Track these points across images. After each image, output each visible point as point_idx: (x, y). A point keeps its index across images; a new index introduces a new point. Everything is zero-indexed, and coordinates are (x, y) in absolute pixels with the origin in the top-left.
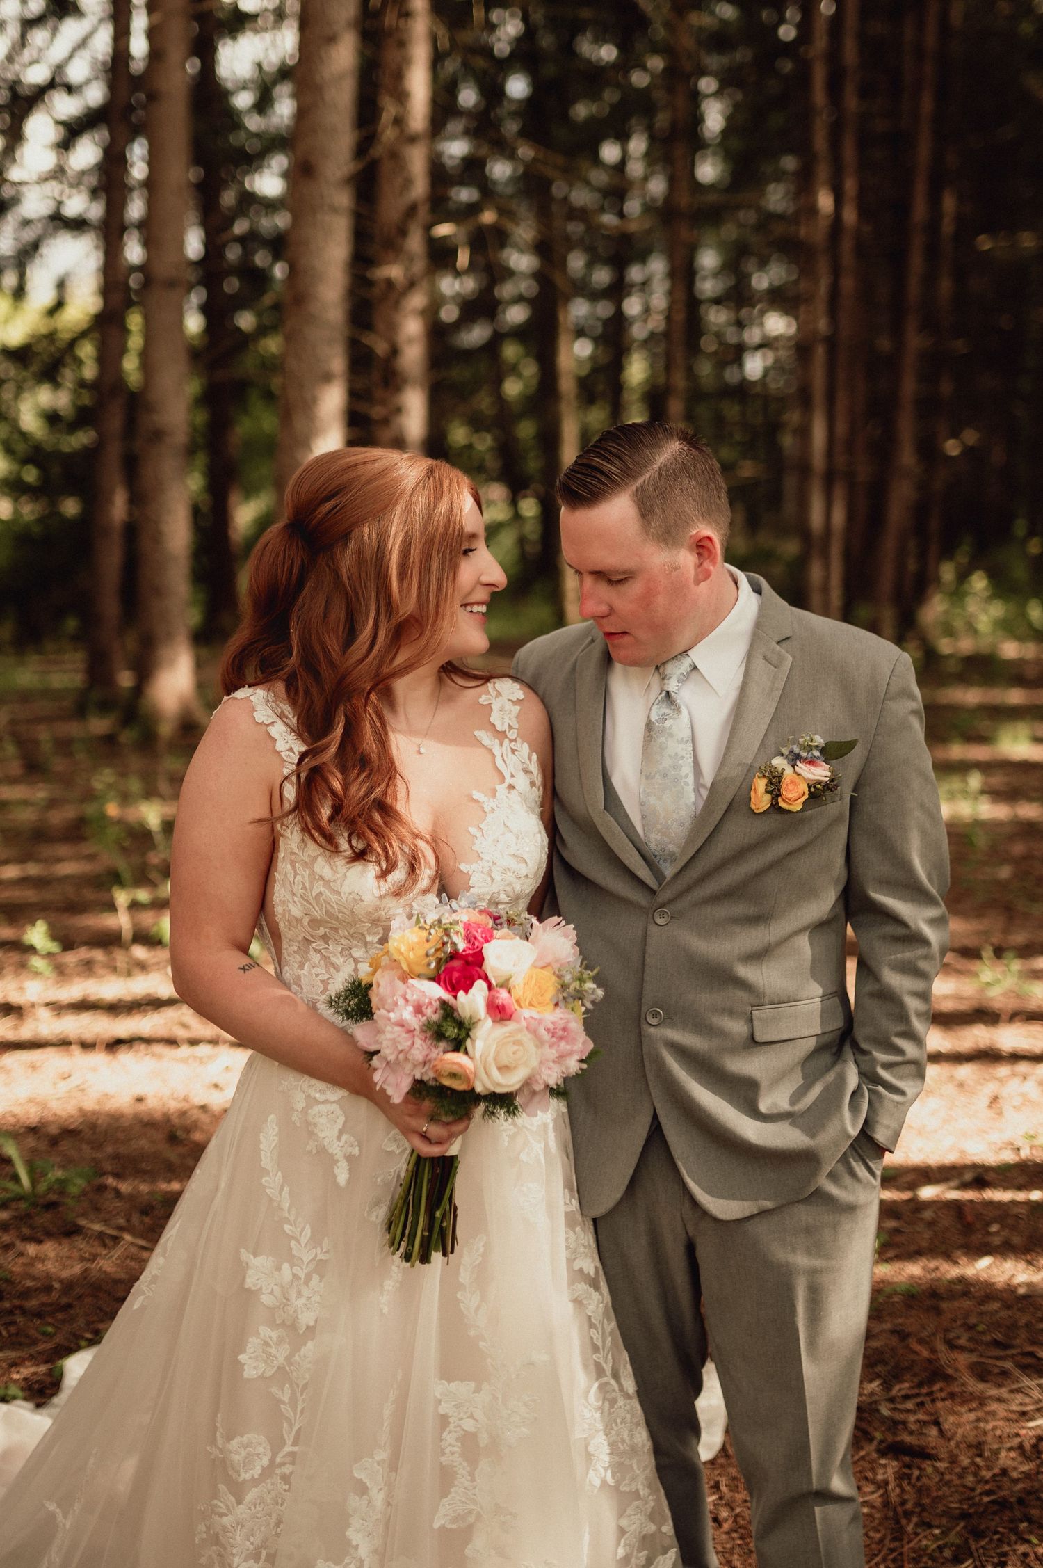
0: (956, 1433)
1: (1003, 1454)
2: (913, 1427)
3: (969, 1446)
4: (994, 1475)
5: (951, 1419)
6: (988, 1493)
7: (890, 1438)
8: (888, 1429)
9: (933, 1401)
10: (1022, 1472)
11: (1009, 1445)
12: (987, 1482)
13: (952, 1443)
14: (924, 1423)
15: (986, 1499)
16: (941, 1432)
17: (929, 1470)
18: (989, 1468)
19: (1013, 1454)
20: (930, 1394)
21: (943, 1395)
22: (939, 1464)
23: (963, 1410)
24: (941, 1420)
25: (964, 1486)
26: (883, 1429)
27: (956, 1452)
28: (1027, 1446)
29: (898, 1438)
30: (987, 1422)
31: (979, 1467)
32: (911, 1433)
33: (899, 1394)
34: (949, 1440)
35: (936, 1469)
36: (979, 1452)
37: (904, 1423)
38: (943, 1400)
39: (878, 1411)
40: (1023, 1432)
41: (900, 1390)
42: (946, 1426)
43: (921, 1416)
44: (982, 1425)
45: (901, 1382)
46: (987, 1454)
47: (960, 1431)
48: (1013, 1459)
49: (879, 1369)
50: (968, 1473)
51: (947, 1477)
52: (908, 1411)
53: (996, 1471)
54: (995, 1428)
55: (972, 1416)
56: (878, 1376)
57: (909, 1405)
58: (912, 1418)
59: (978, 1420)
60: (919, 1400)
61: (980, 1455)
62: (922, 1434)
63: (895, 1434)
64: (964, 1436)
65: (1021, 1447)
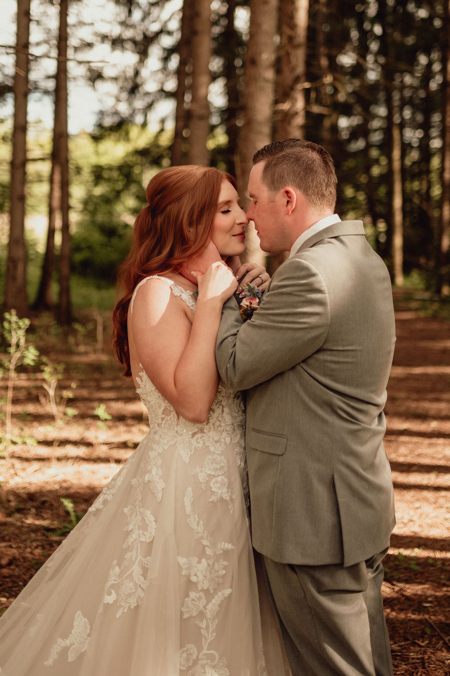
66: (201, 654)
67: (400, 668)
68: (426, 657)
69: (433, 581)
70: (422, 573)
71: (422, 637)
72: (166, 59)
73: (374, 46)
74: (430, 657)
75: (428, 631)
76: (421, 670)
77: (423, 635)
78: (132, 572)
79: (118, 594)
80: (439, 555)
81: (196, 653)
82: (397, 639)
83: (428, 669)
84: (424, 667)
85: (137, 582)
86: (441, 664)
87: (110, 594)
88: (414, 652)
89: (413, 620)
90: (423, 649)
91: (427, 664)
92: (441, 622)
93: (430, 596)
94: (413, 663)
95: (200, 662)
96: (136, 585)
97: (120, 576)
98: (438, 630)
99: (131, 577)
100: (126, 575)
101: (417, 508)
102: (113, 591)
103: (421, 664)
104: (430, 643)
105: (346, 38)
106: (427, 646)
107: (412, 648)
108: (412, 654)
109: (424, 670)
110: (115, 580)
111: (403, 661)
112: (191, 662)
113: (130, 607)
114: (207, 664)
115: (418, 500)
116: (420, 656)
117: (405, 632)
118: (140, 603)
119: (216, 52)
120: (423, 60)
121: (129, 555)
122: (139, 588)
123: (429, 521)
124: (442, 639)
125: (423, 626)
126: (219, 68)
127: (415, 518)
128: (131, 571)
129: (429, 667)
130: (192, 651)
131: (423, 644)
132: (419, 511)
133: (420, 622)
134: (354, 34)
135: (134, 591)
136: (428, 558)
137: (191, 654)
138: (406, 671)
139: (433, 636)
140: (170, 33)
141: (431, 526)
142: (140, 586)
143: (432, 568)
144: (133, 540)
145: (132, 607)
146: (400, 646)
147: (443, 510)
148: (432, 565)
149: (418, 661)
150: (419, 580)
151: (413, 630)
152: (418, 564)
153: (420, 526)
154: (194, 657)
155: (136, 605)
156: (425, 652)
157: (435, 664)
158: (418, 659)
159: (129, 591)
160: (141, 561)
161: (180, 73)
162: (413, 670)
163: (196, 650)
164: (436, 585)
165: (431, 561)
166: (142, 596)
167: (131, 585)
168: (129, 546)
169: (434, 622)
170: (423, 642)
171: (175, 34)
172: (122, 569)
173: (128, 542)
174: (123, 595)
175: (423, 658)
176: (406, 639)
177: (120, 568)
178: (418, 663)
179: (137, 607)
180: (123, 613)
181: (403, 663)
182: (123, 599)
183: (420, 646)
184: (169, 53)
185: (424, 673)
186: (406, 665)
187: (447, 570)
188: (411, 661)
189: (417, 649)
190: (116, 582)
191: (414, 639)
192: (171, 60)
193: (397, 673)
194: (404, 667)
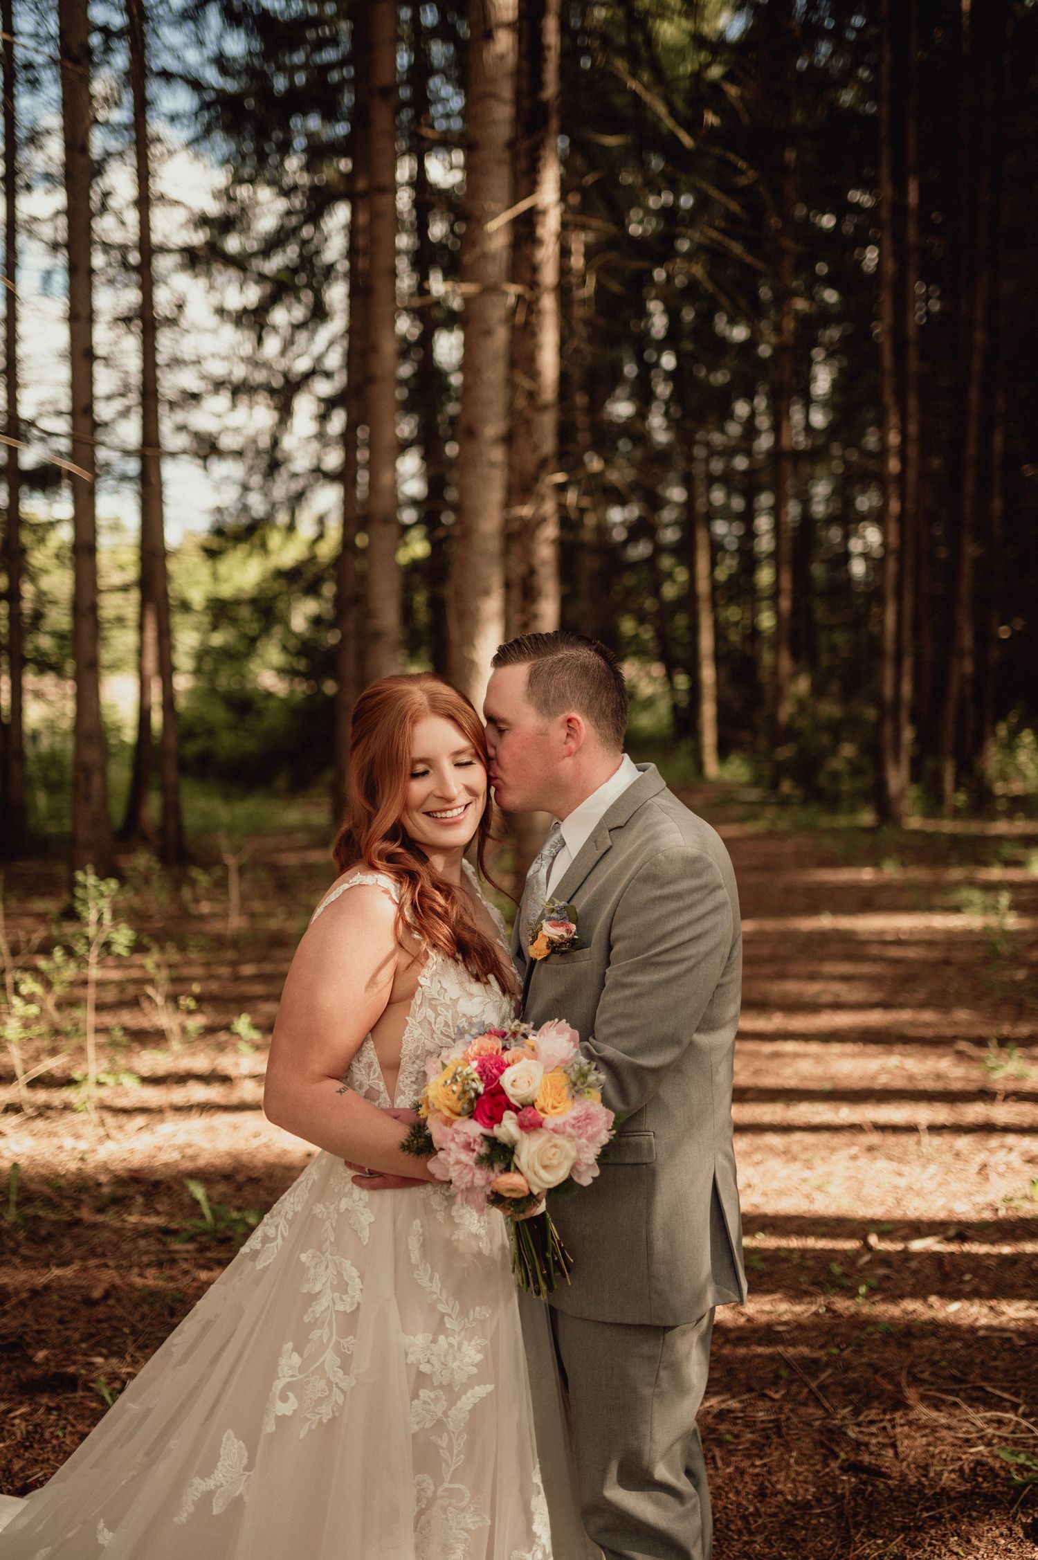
0: (908, 1456)
1: (946, 1474)
2: (873, 1449)
3: (918, 1467)
4: (936, 1493)
5: (906, 1442)
6: (927, 1509)
7: (853, 1457)
8: (853, 1449)
9: (893, 1427)
10: (959, 1492)
11: (951, 1468)
12: (928, 1499)
13: (905, 1464)
14: (884, 1446)
15: (925, 1515)
16: (896, 1454)
17: (882, 1486)
18: (932, 1487)
19: (953, 1476)
20: (892, 1420)
21: (902, 1421)
22: (890, 1482)
23: (918, 1435)
24: (898, 1443)
25: (909, 1503)
26: (849, 1449)
27: (907, 1471)
28: (967, 1470)
29: (859, 1458)
30: (936, 1447)
31: (924, 1486)
32: (871, 1454)
33: (866, 1420)
34: (903, 1461)
35: (887, 1486)
36: (924, 1473)
37: (867, 1445)
38: (902, 1425)
39: (845, 1434)
40: (964, 1457)
41: (866, 1416)
42: (900, 1449)
43: (880, 1439)
44: (931, 1449)
45: (871, 1408)
46: (932, 1474)
47: (913, 1453)
48: (953, 1480)
49: (853, 1397)
50: (914, 1491)
51: (896, 1493)
52: (872, 1434)
53: (938, 1490)
54: (941, 1452)
55: (924, 1441)
56: (851, 1403)
57: (873, 1429)
58: (874, 1441)
59: (929, 1444)
60: (882, 1425)
61: (926, 1476)
62: (880, 1455)
63: (857, 1455)
64: (914, 1458)
65: (961, 1469)
66: (441, 1489)
67: (743, 1439)
68: (783, 1417)
69: (788, 1287)
70: (770, 1274)
71: (775, 1384)
72: (323, 418)
73: (663, 389)
74: (788, 1418)
75: (784, 1373)
76: (776, 1440)
77: (776, 1381)
78: (324, 1362)
79: (300, 1399)
80: (794, 1243)
81: (432, 1487)
82: (736, 1389)
83: (788, 1438)
84: (780, 1436)
85: (331, 1378)
86: (807, 1428)
87: (284, 1399)
88: (764, 1410)
89: (760, 1356)
90: (777, 1404)
91: (784, 1430)
92: (804, 1358)
93: (785, 1312)
94: (764, 1430)
95: (439, 1502)
96: (330, 1384)
97: (301, 1370)
98: (799, 1370)
99: (321, 1370)
100: (312, 1369)
101: (758, 1163)
102: (290, 1394)
103: (775, 1430)
104: (788, 1393)
105: (616, 377)
106: (784, 1398)
107: (760, 1403)
108: (760, 1414)
109: (781, 1441)
110: (293, 1376)
111: (747, 1426)
112: (424, 1502)
113: (321, 1419)
114: (450, 1505)
115: (758, 1149)
116: (773, 1417)
117: (748, 1378)
118: (337, 1414)
119: (407, 407)
120: (741, 409)
121: (315, 1335)
122: (335, 1389)
123: (776, 1185)
124: (806, 1385)
125: (775, 1366)
126: (411, 432)
127: (755, 1181)
128: (321, 1360)
129: (788, 1434)
130: (425, 1485)
131: (777, 1396)
132: (762, 1168)
133: (772, 1358)
134: (630, 370)
135: (327, 1394)
136: (778, 1249)
137: (422, 1490)
138: (753, 1443)
139: (792, 1381)
140: (328, 375)
141: (781, 1193)
142: (336, 1384)
143: (786, 1266)
144: (323, 1309)
145: (325, 1421)
146: (742, 1402)
147: (798, 1165)
148: (786, 1260)
149: (771, 1425)
150: (765, 1287)
151: (760, 1373)
152: (764, 1259)
153: (764, 1194)
154: (429, 1493)
155: (331, 1416)
156: (781, 1410)
157: (797, 1428)
158: (771, 1421)
159: (320, 1395)
160: (338, 1343)
161: (348, 440)
162: (763, 1441)
163: (431, 1482)
164: (792, 1292)
165: (782, 1254)
166: (341, 1402)
167: (322, 1383)
168: (317, 1319)
169: (792, 1356)
170: (776, 1392)
171: (336, 377)
172: (305, 1356)
173: (313, 1311)
174: (309, 1401)
175: (777, 1420)
176: (750, 1390)
177: (301, 1355)
178: (771, 1428)
179: (333, 1421)
180: (310, 1430)
181: (748, 1430)
182: (308, 1408)
183: (772, 1399)
184: (329, 405)
185: (781, 1445)
186: (751, 1433)
187: (809, 1268)
188: (760, 1426)
189: (769, 1404)
190: (295, 1379)
191: (763, 1388)
192: (330, 420)
193: (740, 1447)
194: (750, 1436)
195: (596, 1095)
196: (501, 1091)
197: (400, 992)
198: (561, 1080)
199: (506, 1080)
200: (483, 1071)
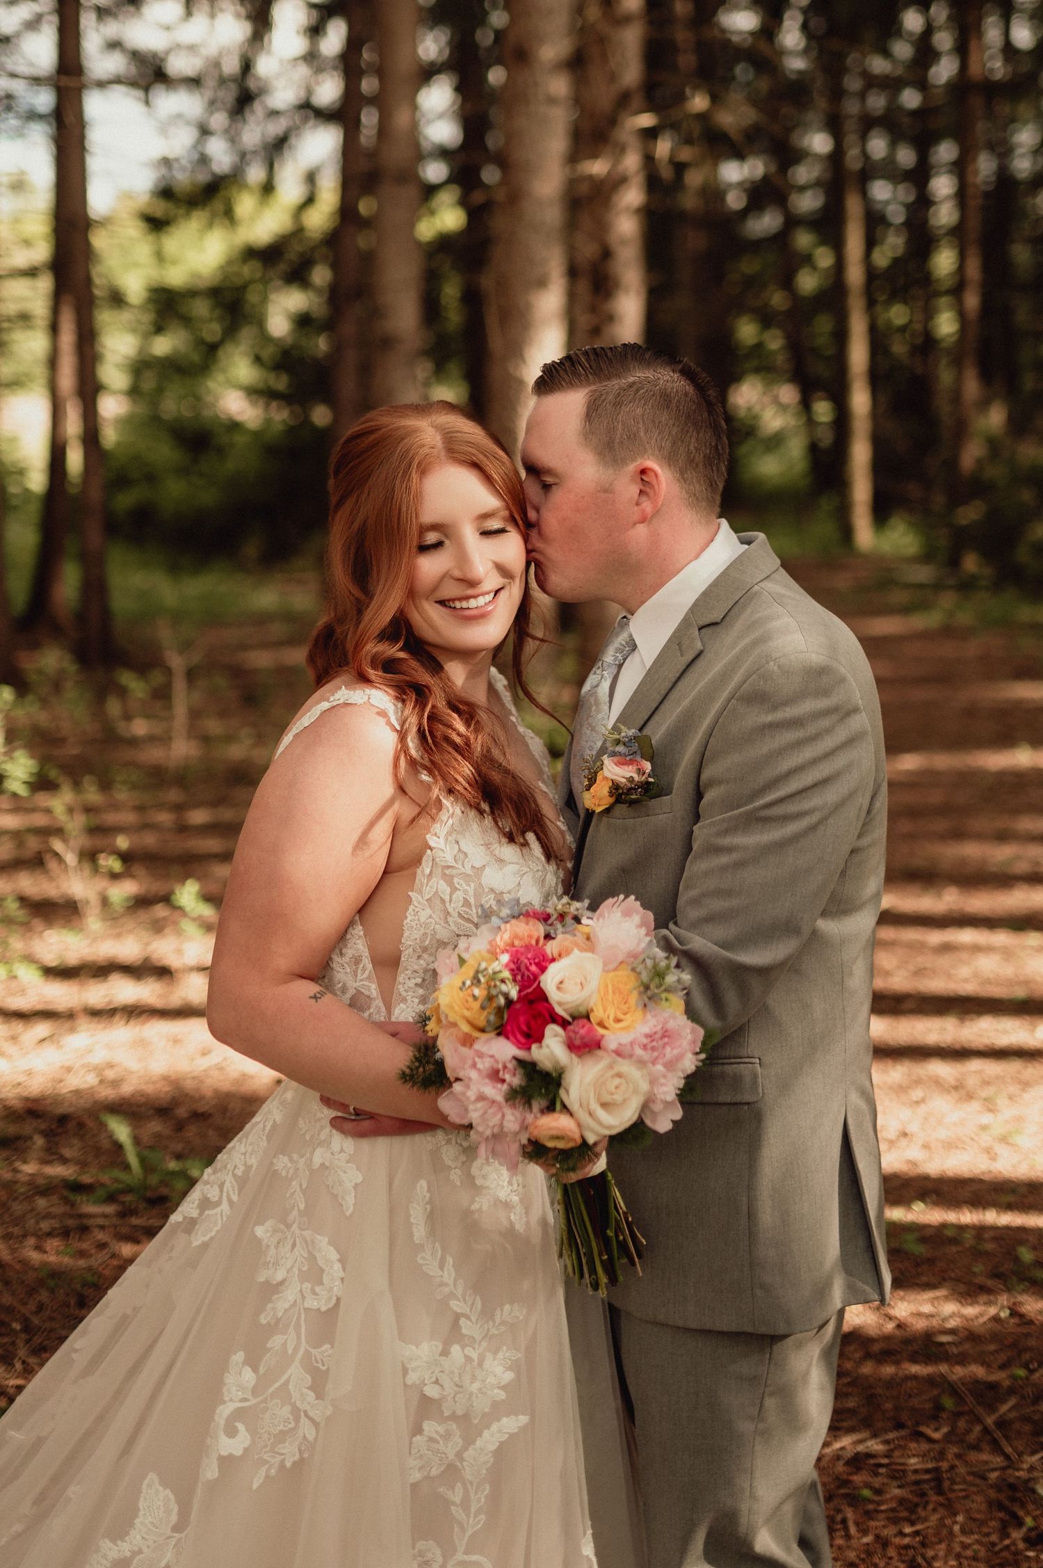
66: (451, 1562)
78: (288, 1381)
79: (253, 1432)
81: (440, 1559)
85: (298, 1404)
87: (232, 1432)
96: (295, 1411)
97: (255, 1391)
99: (284, 1391)
102: (240, 1426)
110: (245, 1400)
113: (282, 1462)
118: (306, 1456)
122: (303, 1419)
128: (284, 1378)
130: (429, 1555)
135: (291, 1426)
137: (426, 1562)
142: (305, 1413)
144: (287, 1305)
145: (288, 1464)
155: (297, 1458)
159: (282, 1427)
160: (308, 1355)
163: (438, 1552)
166: (311, 1437)
167: (286, 1411)
168: (279, 1321)
172: (261, 1371)
173: (273, 1309)
174: (266, 1435)
179: (300, 1464)
180: (267, 1477)
182: (266, 1446)
190: (246, 1404)
195: (676, 1005)
196: (541, 996)
197: (401, 855)
198: (628, 982)
199: (549, 981)
200: (517, 968)
